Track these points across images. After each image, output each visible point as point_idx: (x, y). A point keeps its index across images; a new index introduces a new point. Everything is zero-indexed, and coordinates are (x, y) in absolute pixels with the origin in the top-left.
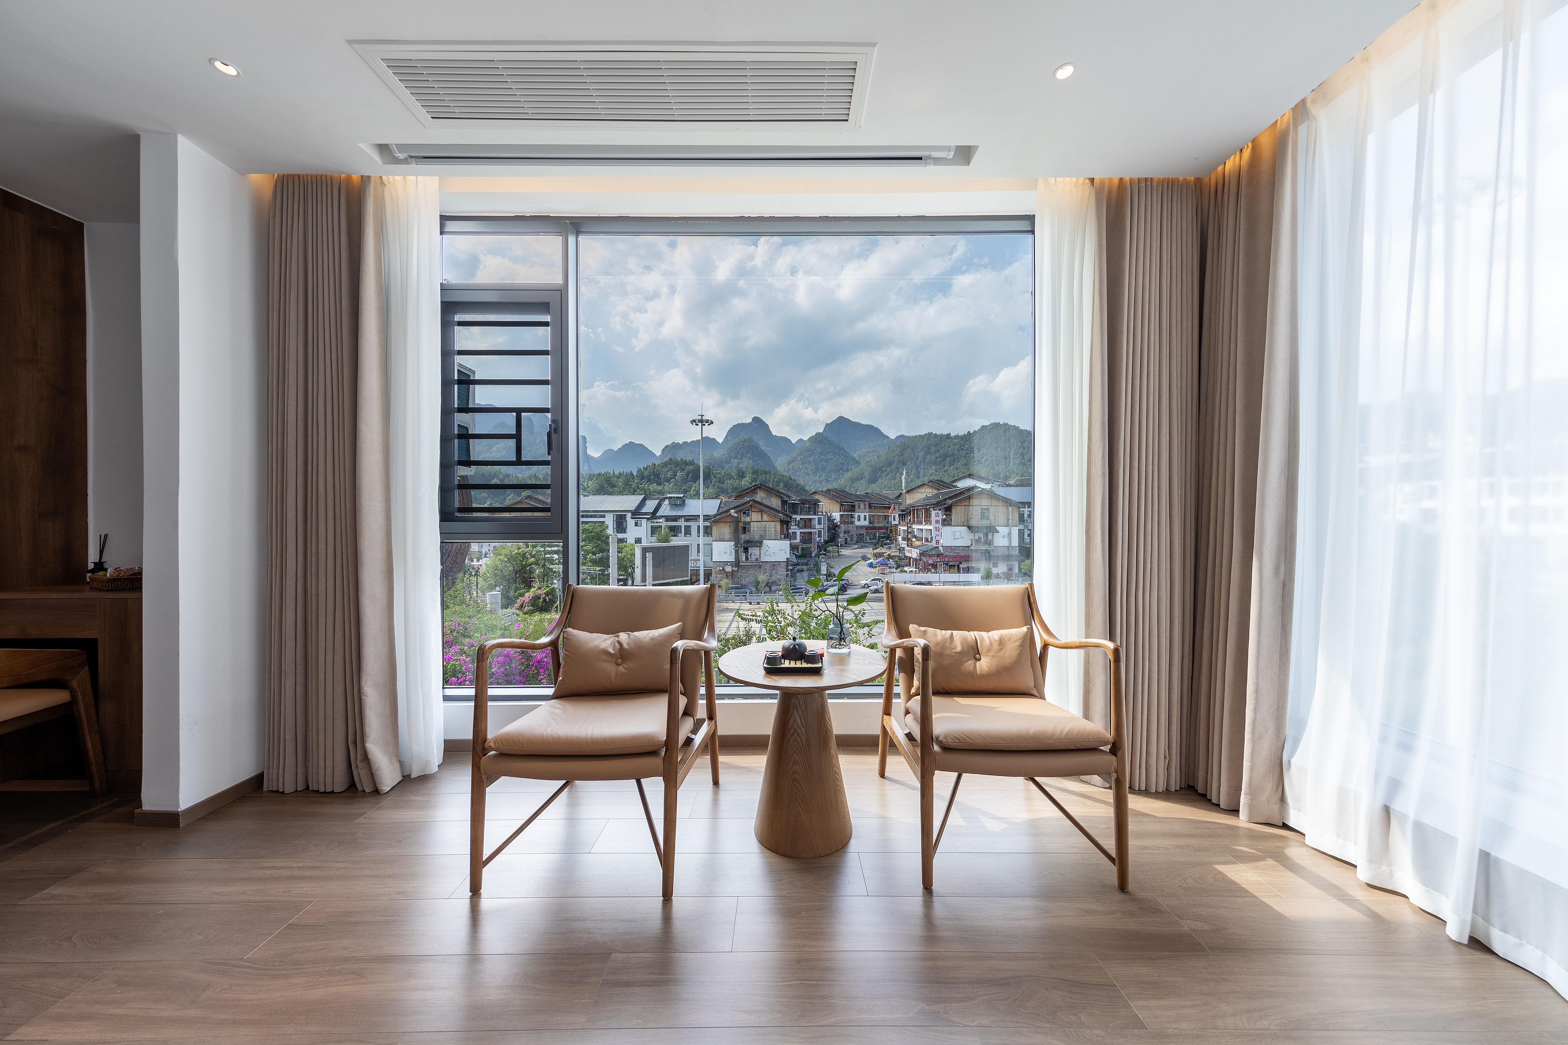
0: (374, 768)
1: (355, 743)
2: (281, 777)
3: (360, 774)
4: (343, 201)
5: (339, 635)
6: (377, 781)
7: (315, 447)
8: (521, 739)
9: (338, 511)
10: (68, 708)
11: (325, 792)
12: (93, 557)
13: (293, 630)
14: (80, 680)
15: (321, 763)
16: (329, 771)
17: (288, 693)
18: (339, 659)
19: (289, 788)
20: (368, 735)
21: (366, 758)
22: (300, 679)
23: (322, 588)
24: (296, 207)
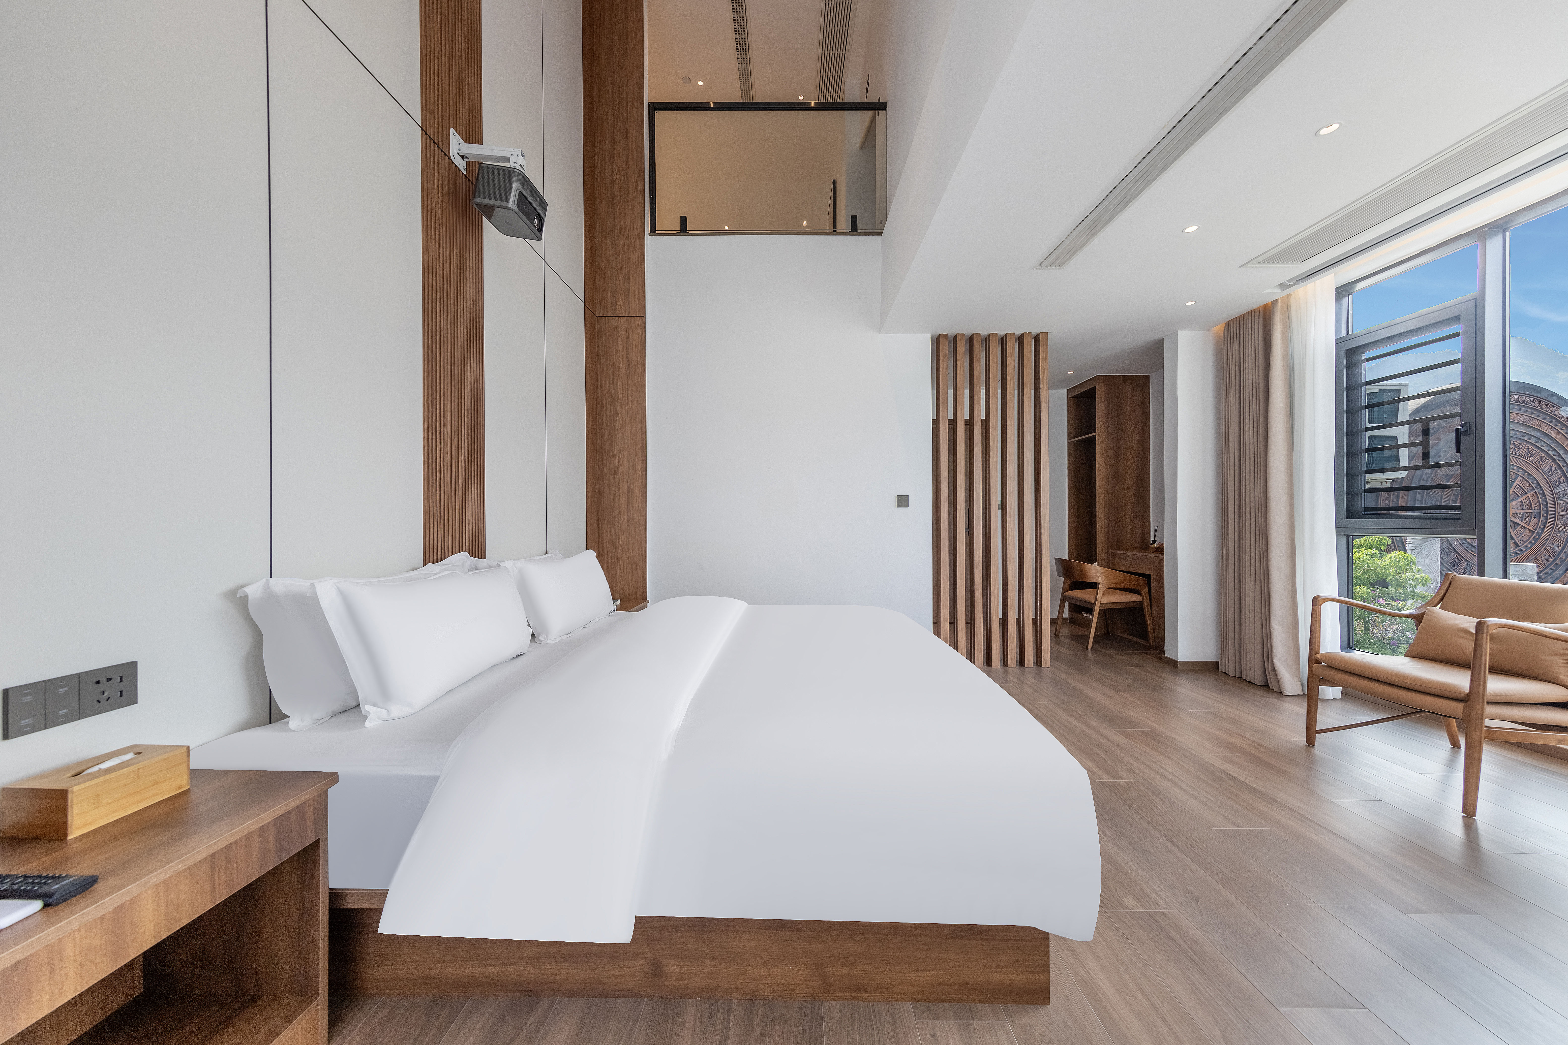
0: (1279, 677)
1: (1268, 657)
2: (1227, 665)
3: (1271, 679)
4: (1261, 321)
5: (1258, 589)
6: (1281, 685)
7: (1244, 475)
8: (1340, 659)
9: (1257, 513)
10: (1141, 602)
11: (1250, 682)
12: (1152, 538)
13: (1233, 582)
14: (1145, 591)
15: (1248, 664)
16: (1252, 670)
17: (1230, 617)
18: (1258, 603)
19: (1231, 673)
20: (1275, 654)
21: (1274, 670)
22: (1237, 612)
23: (1248, 559)
24: (1235, 336)
